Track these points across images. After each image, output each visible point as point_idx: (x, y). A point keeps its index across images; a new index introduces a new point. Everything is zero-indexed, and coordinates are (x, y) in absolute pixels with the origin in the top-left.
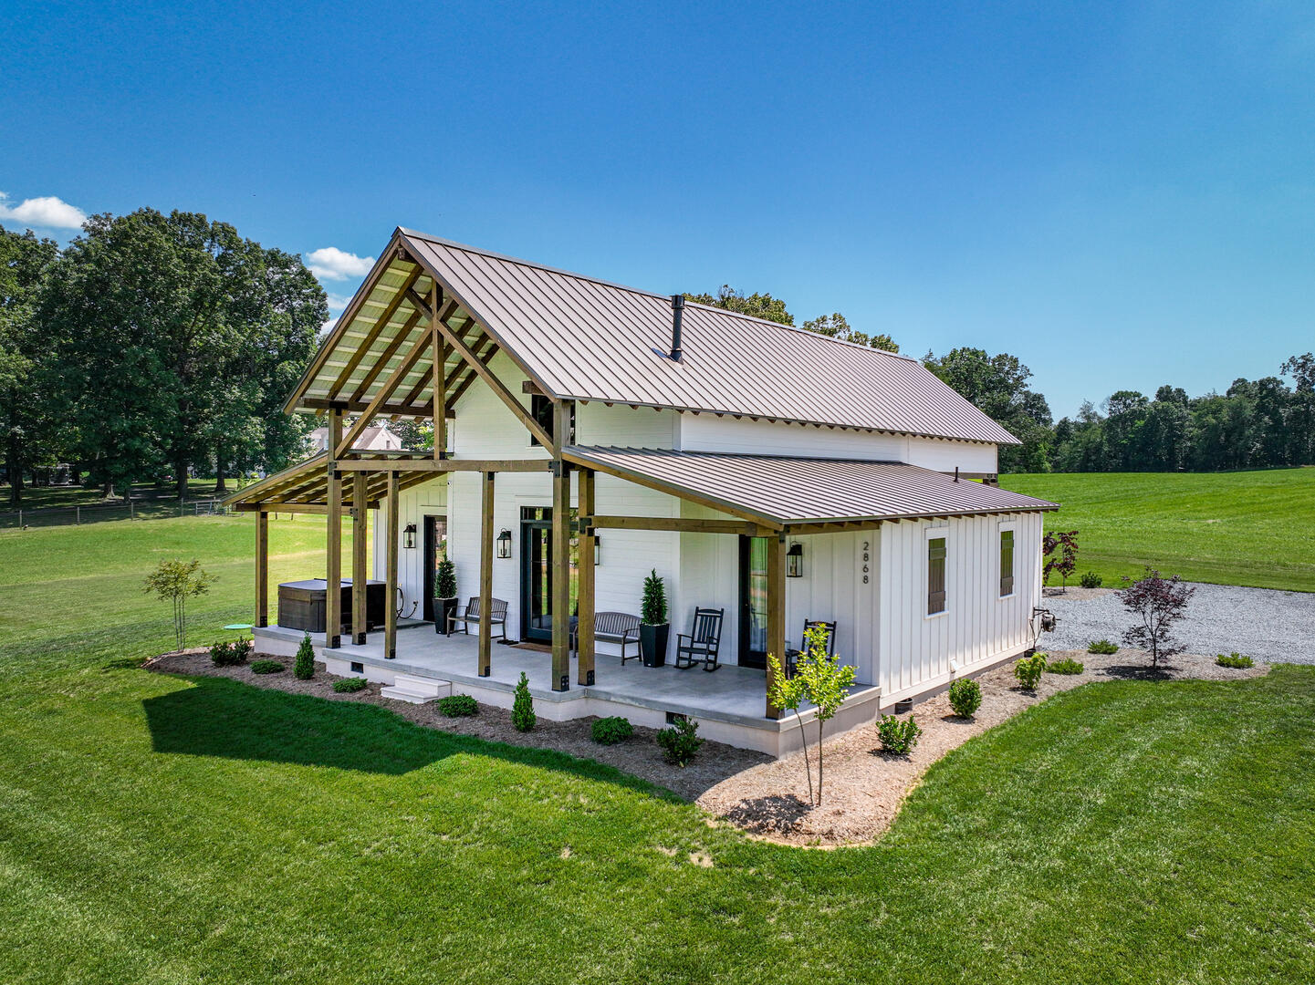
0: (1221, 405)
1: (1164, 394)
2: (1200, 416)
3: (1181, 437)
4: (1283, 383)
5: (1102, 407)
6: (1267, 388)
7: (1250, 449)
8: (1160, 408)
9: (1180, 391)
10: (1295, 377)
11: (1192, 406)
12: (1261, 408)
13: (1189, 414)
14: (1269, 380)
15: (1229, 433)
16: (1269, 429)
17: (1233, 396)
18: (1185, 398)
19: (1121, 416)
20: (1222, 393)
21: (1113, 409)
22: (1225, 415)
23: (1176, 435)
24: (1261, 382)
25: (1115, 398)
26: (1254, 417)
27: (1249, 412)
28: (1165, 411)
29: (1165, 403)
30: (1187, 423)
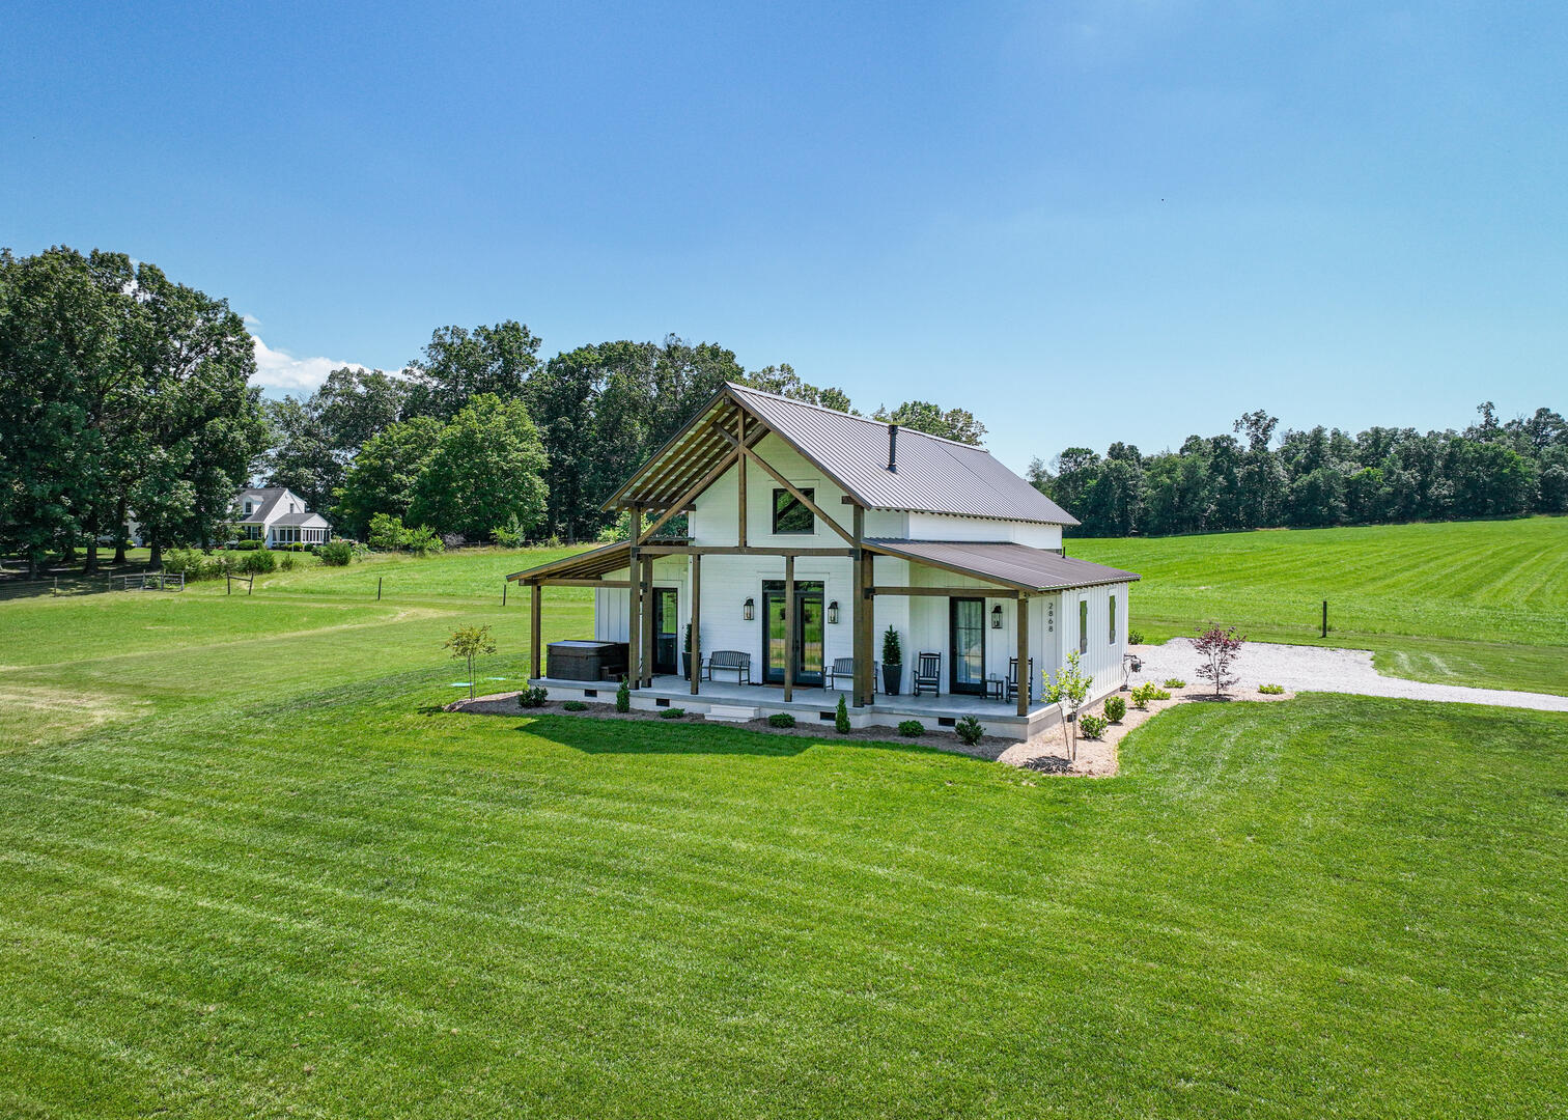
0: (1175, 464)
1: (1117, 451)
2: (1154, 475)
3: (1134, 498)
4: (1236, 441)
5: (1052, 464)
6: (1222, 446)
7: (1205, 511)
8: (1113, 466)
9: (1132, 448)
10: (1248, 434)
11: (1144, 464)
12: (1215, 468)
13: (1142, 473)
14: (1223, 438)
15: (1183, 492)
16: (1222, 490)
17: (1186, 453)
18: (1138, 457)
19: (1071, 474)
20: (1176, 451)
21: (1064, 467)
22: (1179, 475)
23: (1129, 496)
24: (1215, 440)
25: (1065, 455)
26: (1208, 477)
27: (1203, 472)
28: (1118, 470)
29: (1117, 462)
30: (1141, 482)
